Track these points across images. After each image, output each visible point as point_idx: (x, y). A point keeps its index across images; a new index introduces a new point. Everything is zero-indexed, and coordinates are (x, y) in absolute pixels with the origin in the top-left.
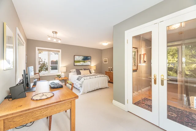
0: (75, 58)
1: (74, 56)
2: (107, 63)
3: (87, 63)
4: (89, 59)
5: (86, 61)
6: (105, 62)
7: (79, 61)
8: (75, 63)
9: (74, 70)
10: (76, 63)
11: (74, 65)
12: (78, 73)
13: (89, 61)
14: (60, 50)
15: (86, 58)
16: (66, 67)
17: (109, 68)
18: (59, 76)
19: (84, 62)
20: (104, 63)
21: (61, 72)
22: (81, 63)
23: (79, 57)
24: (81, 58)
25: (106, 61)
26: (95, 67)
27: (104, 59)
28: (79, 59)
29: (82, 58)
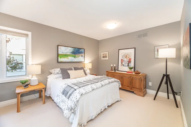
0: (59, 50)
1: (58, 46)
2: (107, 59)
3: (79, 58)
4: (81, 53)
5: (77, 56)
6: (103, 57)
7: (66, 55)
8: (59, 59)
9: (58, 70)
10: (61, 58)
11: (58, 62)
12: (65, 75)
13: (82, 56)
14: (30, 34)
15: (77, 51)
16: (40, 66)
17: (112, 66)
18: (25, 84)
19: (75, 57)
20: (102, 59)
21: (31, 76)
22: (70, 59)
23: (67, 49)
24: (69, 50)
25: (106, 57)
26: (91, 64)
27: (102, 54)
28: (66, 51)
29: (71, 51)
